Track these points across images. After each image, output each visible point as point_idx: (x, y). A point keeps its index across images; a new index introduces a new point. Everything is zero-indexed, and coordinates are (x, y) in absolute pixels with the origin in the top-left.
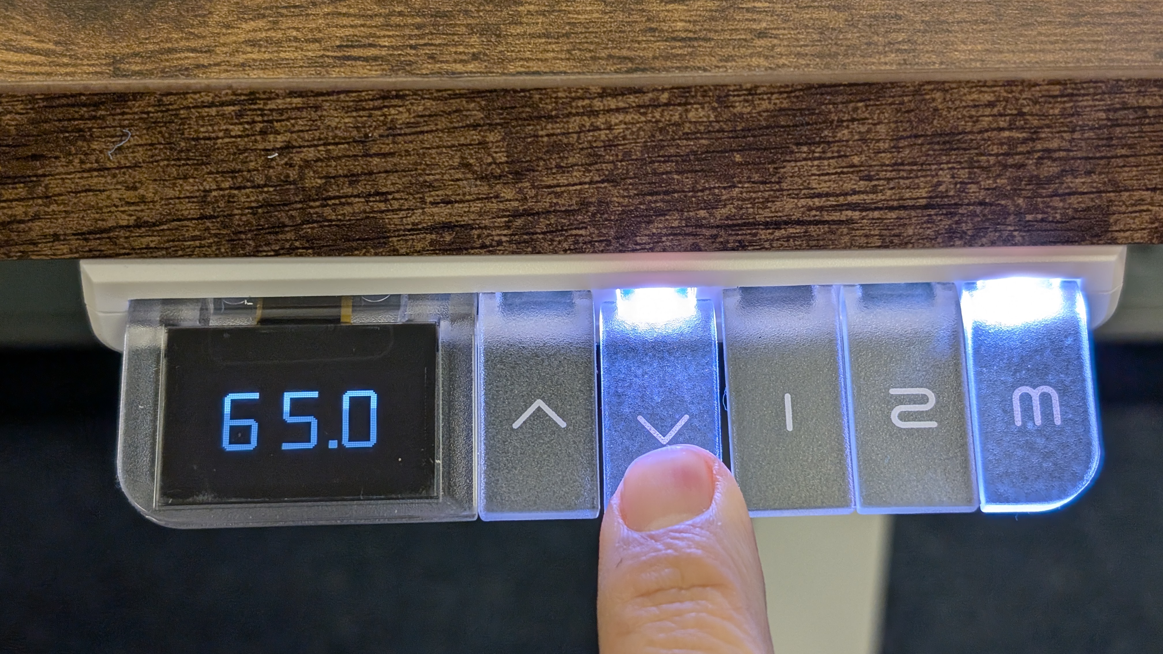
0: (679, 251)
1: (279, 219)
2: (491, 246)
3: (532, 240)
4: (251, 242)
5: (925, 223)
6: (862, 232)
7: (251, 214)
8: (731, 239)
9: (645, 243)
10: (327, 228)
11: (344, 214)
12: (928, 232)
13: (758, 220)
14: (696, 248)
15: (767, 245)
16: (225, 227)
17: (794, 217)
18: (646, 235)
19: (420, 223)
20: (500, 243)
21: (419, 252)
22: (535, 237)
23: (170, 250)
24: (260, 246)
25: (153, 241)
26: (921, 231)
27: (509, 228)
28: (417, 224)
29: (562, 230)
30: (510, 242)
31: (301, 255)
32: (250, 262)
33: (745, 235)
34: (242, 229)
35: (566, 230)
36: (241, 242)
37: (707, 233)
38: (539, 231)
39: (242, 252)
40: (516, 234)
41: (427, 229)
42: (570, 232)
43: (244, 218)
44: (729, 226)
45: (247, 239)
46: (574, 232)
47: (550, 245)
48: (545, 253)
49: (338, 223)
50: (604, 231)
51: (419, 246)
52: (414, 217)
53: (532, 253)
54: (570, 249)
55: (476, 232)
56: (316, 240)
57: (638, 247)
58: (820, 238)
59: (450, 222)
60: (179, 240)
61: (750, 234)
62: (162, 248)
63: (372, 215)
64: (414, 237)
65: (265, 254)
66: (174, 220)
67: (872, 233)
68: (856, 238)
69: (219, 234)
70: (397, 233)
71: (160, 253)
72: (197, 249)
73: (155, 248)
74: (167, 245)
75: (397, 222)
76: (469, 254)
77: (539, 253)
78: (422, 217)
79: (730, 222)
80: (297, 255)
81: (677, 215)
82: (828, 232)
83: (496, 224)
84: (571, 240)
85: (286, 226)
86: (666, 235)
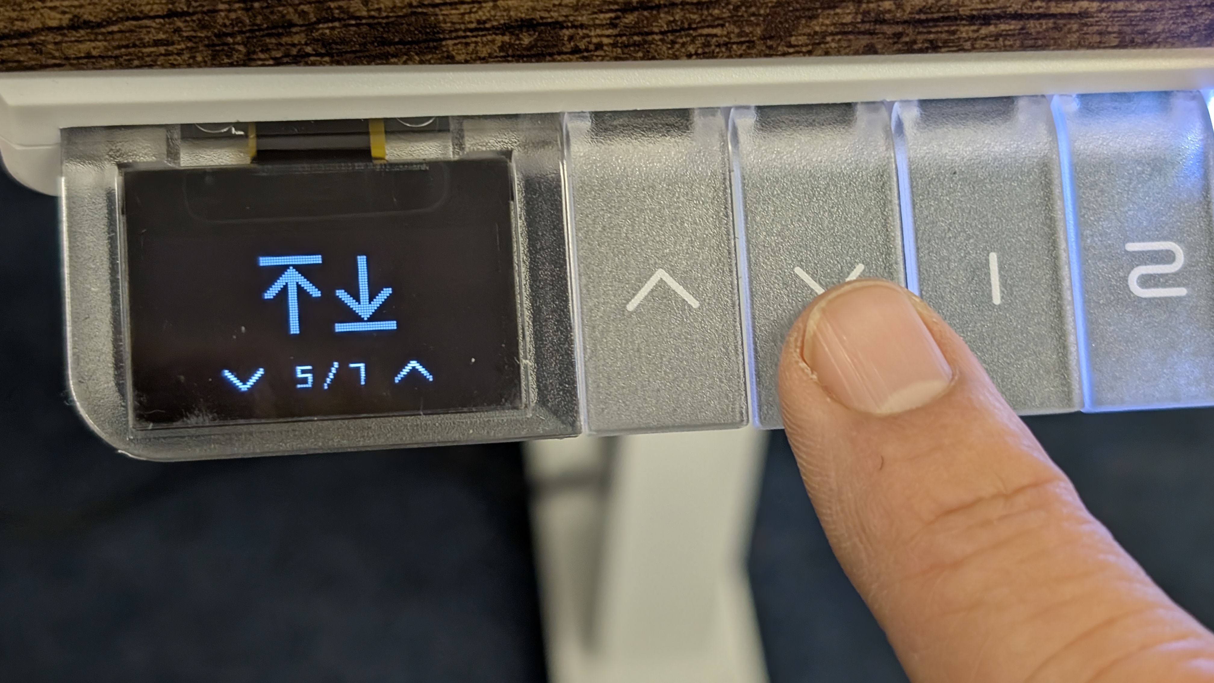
0: (847, 54)
1: (283, 16)
2: (587, 50)
3: (645, 42)
4: (241, 48)
5: (1180, 16)
6: (1097, 28)
7: (243, 9)
8: (920, 38)
9: (802, 46)
10: (354, 29)
11: (379, 10)
12: (1183, 28)
13: (961, 13)
14: (871, 50)
15: (968, 45)
16: (203, 27)
17: (1011, 9)
18: (804, 35)
19: (489, 20)
20: (599, 46)
21: (484, 59)
22: (650, 38)
23: (121, 60)
24: (254, 52)
25: (97, 47)
26: (1173, 26)
27: (613, 25)
28: (485, 22)
29: (690, 28)
30: (614, 45)
31: (313, 64)
32: (237, 73)
33: (940, 33)
34: (229, 30)
35: (695, 29)
36: (226, 48)
37: (889, 30)
38: (656, 30)
39: (226, 61)
40: (625, 35)
41: (498, 29)
42: (700, 31)
43: (233, 16)
44: (921, 22)
45: (235, 43)
46: (706, 31)
47: (669, 49)
48: (661, 59)
49: (371, 21)
50: (747, 29)
51: (484, 52)
52: (480, 13)
53: (642, 59)
54: (697, 54)
55: (567, 32)
56: (337, 44)
57: (791, 50)
58: (1040, 36)
59: (533, 19)
60: (135, 46)
61: (947, 32)
62: (110, 57)
63: (420, 10)
64: (479, 39)
65: (260, 63)
66: (128, 19)
67: (1110, 29)
68: (1088, 36)
69: (195, 37)
70: (454, 35)
71: (106, 64)
72: (162, 58)
73: (100, 56)
74: (117, 52)
75: (455, 19)
76: (554, 60)
77: (654, 58)
78: (493, 13)
79: (923, 17)
80: (307, 64)
81: (851, 8)
82: (1052, 29)
83: (597, 22)
84: (700, 41)
85: (296, 25)
86: (832, 34)
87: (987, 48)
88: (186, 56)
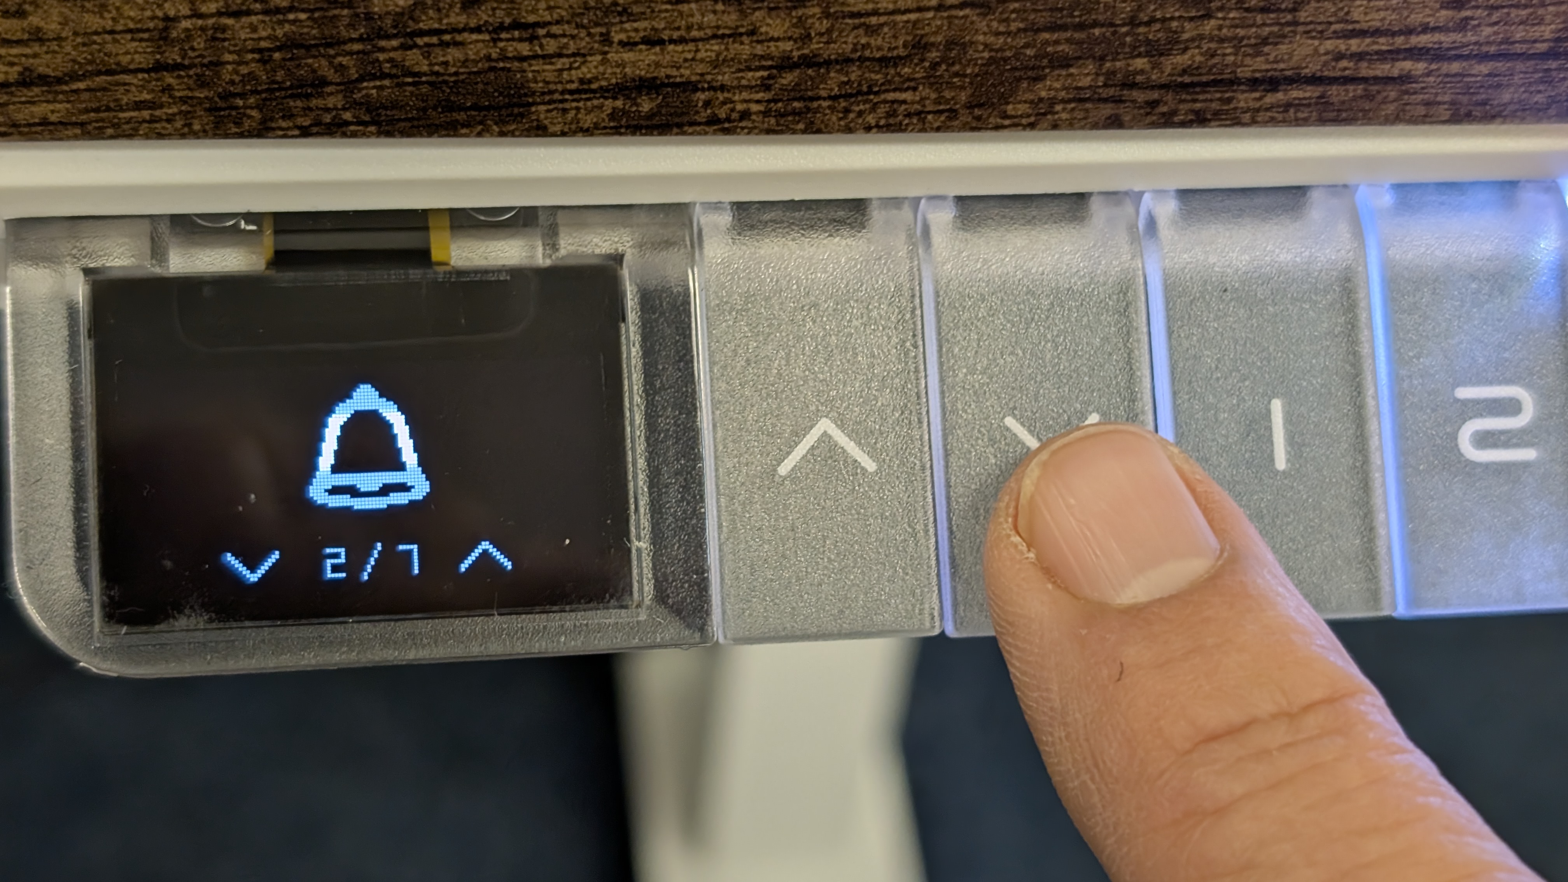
0: (1082, 128)
1: (314, 71)
2: (728, 120)
3: (808, 109)
4: (254, 113)
5: (1535, 82)
6: (1421, 96)
7: (258, 61)
8: (1183, 107)
9: (1021, 116)
10: (410, 88)
11: (446, 63)
12: (1538, 98)
13: (1239, 75)
14: (1115, 123)
15: (1247, 117)
16: (202, 84)
17: (1307, 71)
18: (1025, 102)
19: (596, 79)
20: (745, 115)
21: (587, 130)
22: (815, 104)
23: (90, 128)
24: (272, 119)
25: (56, 110)
26: (1525, 96)
27: (767, 88)
28: (590, 82)
29: (870, 92)
30: (766, 113)
31: (354, 135)
32: (249, 146)
33: (1210, 100)
34: (238, 89)
35: (877, 93)
36: (234, 113)
37: (1140, 96)
38: (824, 93)
39: (235, 130)
40: (780, 100)
41: (608, 91)
42: (883, 97)
43: (244, 70)
44: (1184, 86)
45: (246, 107)
46: (891, 96)
47: (840, 119)
48: (830, 133)
49: (433, 78)
50: (948, 94)
51: (588, 121)
52: (584, 69)
53: (804, 132)
54: (878, 127)
55: (702, 96)
56: (386, 108)
57: (1007, 122)
58: (1344, 107)
59: (655, 78)
60: (108, 109)
61: (1220, 99)
62: (75, 124)
63: (501, 65)
64: (581, 104)
65: (281, 133)
66: (99, 73)
67: (1439, 99)
68: (1408, 107)
69: (191, 98)
70: (547, 98)
71: (69, 133)
72: (147, 125)
73: (61, 123)
74: (84, 117)
75: (550, 77)
76: (684, 133)
77: (819, 131)
78: (601, 69)
79: (1187, 79)
80: (344, 135)
81: (1091, 67)
82: (1361, 97)
83: (744, 82)
84: (882, 110)
85: (331, 83)
86: (1064, 101)
87: (1273, 122)
88: (179, 124)
